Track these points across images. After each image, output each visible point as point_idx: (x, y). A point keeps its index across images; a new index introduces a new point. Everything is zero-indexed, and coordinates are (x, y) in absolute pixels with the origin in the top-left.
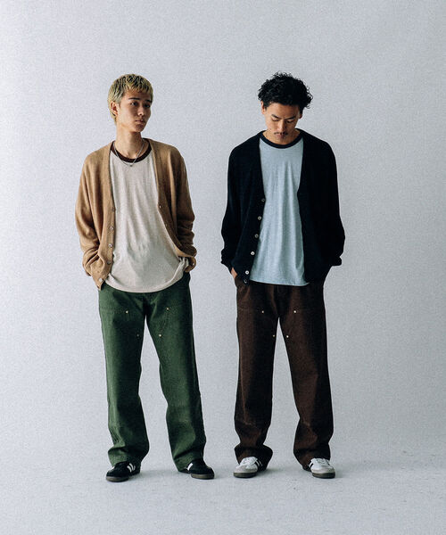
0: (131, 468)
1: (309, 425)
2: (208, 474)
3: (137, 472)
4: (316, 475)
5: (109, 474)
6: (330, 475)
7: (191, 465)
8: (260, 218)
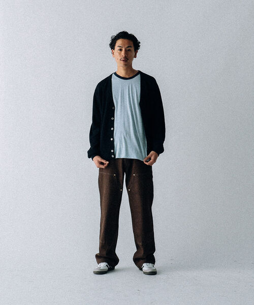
1: (141, 244)
4: (145, 273)
6: (154, 273)
8: (112, 119)
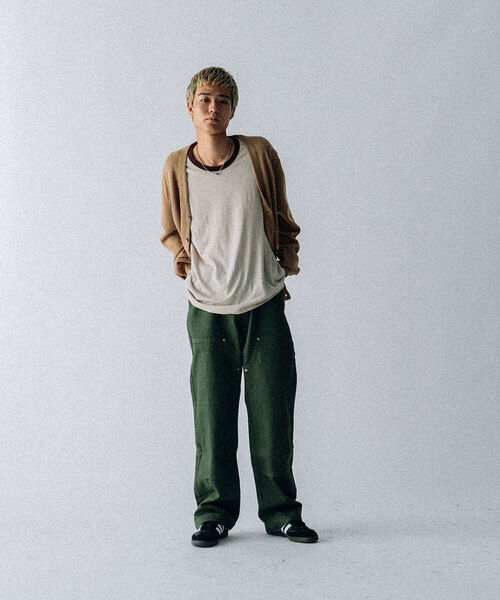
0: (220, 529)
2: (310, 536)
3: (225, 535)
5: (194, 538)
7: (289, 526)
